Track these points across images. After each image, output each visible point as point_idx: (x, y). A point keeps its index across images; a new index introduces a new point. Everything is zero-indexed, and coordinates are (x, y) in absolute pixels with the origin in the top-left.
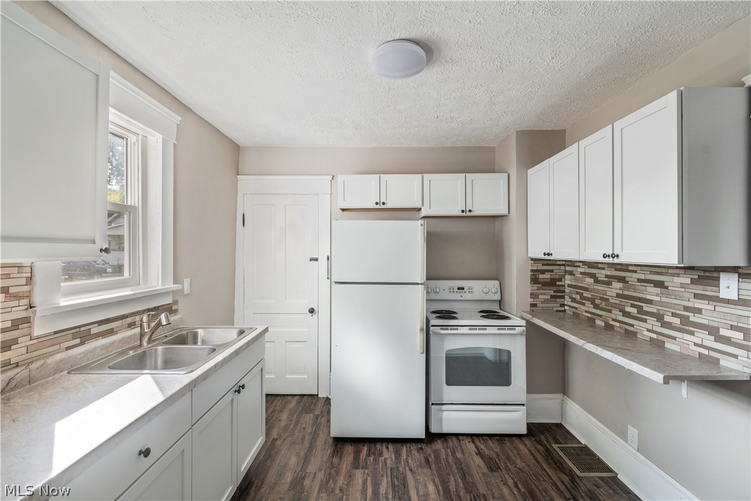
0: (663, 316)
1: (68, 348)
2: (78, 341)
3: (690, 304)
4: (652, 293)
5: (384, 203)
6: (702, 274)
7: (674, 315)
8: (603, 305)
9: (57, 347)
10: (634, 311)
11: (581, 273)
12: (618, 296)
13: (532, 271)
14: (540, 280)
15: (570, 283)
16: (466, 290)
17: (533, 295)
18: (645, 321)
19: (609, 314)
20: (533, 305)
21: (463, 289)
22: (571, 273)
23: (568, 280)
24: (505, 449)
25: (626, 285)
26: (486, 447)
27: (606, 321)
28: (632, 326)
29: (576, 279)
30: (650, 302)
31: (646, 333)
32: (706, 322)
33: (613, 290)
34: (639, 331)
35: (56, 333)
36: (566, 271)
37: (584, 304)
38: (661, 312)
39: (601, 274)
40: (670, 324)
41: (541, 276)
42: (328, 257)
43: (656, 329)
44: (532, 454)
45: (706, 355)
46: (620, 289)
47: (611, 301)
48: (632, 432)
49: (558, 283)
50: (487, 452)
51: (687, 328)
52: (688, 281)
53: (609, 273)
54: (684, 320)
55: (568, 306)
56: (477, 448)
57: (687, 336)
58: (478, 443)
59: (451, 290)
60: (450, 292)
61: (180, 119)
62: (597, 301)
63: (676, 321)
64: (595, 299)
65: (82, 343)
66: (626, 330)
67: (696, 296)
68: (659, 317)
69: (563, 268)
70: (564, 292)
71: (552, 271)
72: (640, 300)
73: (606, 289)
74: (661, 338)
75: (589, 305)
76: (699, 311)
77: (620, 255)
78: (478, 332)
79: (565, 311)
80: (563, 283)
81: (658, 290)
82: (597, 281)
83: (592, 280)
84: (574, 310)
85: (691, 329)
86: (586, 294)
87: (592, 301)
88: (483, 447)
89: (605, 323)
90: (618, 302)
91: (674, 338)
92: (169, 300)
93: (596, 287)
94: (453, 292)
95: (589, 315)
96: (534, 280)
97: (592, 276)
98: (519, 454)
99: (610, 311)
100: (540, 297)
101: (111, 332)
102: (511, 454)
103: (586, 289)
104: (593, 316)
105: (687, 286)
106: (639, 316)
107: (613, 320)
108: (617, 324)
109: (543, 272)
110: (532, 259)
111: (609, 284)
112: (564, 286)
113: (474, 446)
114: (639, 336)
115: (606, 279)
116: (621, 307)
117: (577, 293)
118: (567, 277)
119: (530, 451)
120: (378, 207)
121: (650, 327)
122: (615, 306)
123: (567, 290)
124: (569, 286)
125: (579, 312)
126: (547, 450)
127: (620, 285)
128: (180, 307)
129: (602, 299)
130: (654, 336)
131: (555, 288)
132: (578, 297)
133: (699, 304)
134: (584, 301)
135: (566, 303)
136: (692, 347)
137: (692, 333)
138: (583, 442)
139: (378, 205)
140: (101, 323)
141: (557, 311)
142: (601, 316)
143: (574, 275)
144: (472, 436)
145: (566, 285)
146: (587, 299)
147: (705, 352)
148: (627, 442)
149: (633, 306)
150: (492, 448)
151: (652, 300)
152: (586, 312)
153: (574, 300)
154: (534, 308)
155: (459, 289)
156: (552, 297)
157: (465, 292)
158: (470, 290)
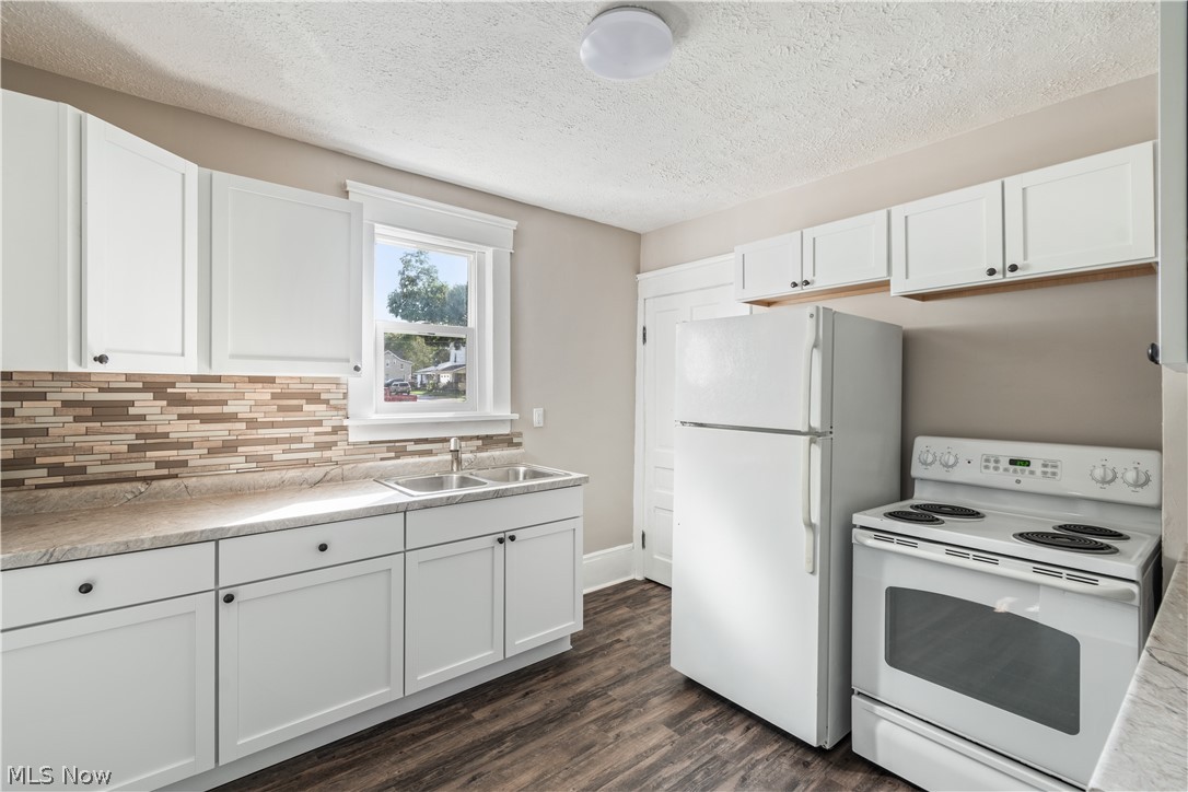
1: (382, 459)
2: (393, 454)
9: (372, 456)
16: (1036, 466)
21: (1027, 463)
35: (371, 443)
59: (990, 462)
60: (987, 467)
61: (516, 223)
65: (397, 457)
78: (970, 563)
92: (505, 430)
94: (996, 469)
101: (429, 453)
128: (525, 440)
139: (798, 288)
140: (417, 441)
155: (1013, 462)
157: (1032, 473)
158: (1049, 470)
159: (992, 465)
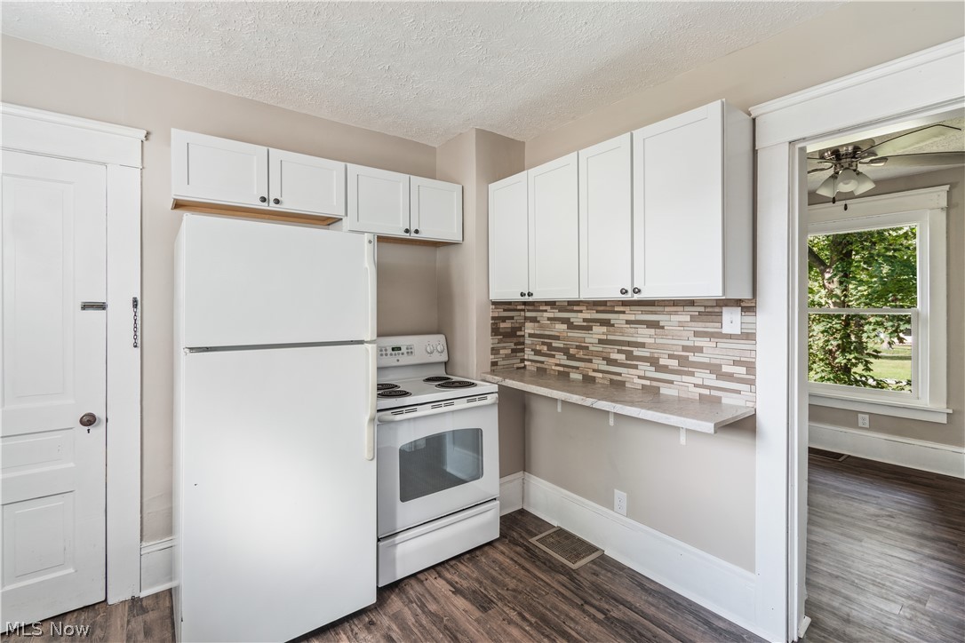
0: (658, 359)
3: (690, 343)
4: (644, 335)
5: (277, 202)
6: (702, 309)
7: (671, 357)
8: (581, 354)
10: (621, 357)
11: (549, 319)
12: (601, 342)
13: (493, 318)
14: (501, 330)
15: (532, 332)
16: (404, 350)
17: (495, 351)
18: (636, 367)
19: (588, 365)
20: (494, 364)
21: (399, 349)
22: (534, 320)
23: (529, 328)
24: (483, 569)
25: (611, 329)
26: (460, 576)
27: (584, 373)
28: (620, 374)
29: (542, 327)
30: (642, 345)
31: (637, 380)
32: (707, 360)
33: (595, 336)
34: (628, 380)
36: (526, 318)
37: (553, 356)
38: (656, 355)
39: (577, 319)
40: (666, 367)
41: (502, 325)
42: (135, 301)
43: (649, 374)
44: (516, 562)
45: (706, 395)
46: (603, 334)
47: (591, 348)
48: (620, 496)
49: (519, 333)
50: (465, 584)
51: (686, 369)
52: (688, 318)
53: (588, 316)
54: (683, 361)
55: (528, 360)
56: (451, 584)
57: (685, 378)
58: (448, 576)
60: (382, 355)
62: (572, 351)
63: (674, 363)
64: (569, 349)
66: (611, 380)
67: (696, 334)
68: (654, 362)
69: (522, 313)
70: (523, 343)
71: (512, 318)
72: (629, 344)
73: (584, 335)
74: (655, 384)
75: (561, 358)
76: (700, 350)
77: (642, 291)
79: (525, 367)
80: (522, 333)
81: (652, 331)
82: (571, 326)
83: (565, 326)
84: (539, 365)
85: (690, 369)
86: (556, 344)
87: (565, 351)
88: (457, 579)
89: (583, 375)
90: (601, 349)
91: (671, 382)
93: (569, 334)
94: (386, 355)
95: (561, 369)
96: (495, 331)
97: (566, 321)
98: (502, 569)
99: (590, 361)
100: (502, 352)
102: (494, 573)
103: (557, 338)
104: (566, 370)
105: (686, 324)
106: (629, 362)
107: (594, 371)
108: (600, 375)
109: (504, 319)
110: (494, 303)
111: (590, 328)
112: (523, 336)
113: (444, 582)
114: (628, 385)
115: (585, 324)
116: (604, 355)
117: (543, 343)
118: (528, 325)
119: (512, 559)
120: (264, 206)
121: (642, 374)
122: (597, 354)
123: (528, 341)
124: (531, 335)
125: (546, 367)
126: (528, 549)
127: (604, 329)
129: (578, 347)
130: (647, 383)
131: (515, 340)
132: (545, 348)
133: (700, 342)
134: (553, 353)
135: (526, 357)
136: (692, 388)
137: (692, 374)
138: (555, 523)
139: (265, 204)
141: (518, 368)
142: (577, 368)
143: (539, 322)
144: (435, 568)
145: (527, 335)
146: (558, 349)
147: (706, 392)
148: (613, 509)
149: (619, 352)
150: (467, 575)
151: (644, 343)
152: (557, 365)
153: (538, 353)
154: (495, 368)
155: (393, 349)
156: (513, 351)
157: (403, 354)
158: (409, 351)
159: (384, 352)
